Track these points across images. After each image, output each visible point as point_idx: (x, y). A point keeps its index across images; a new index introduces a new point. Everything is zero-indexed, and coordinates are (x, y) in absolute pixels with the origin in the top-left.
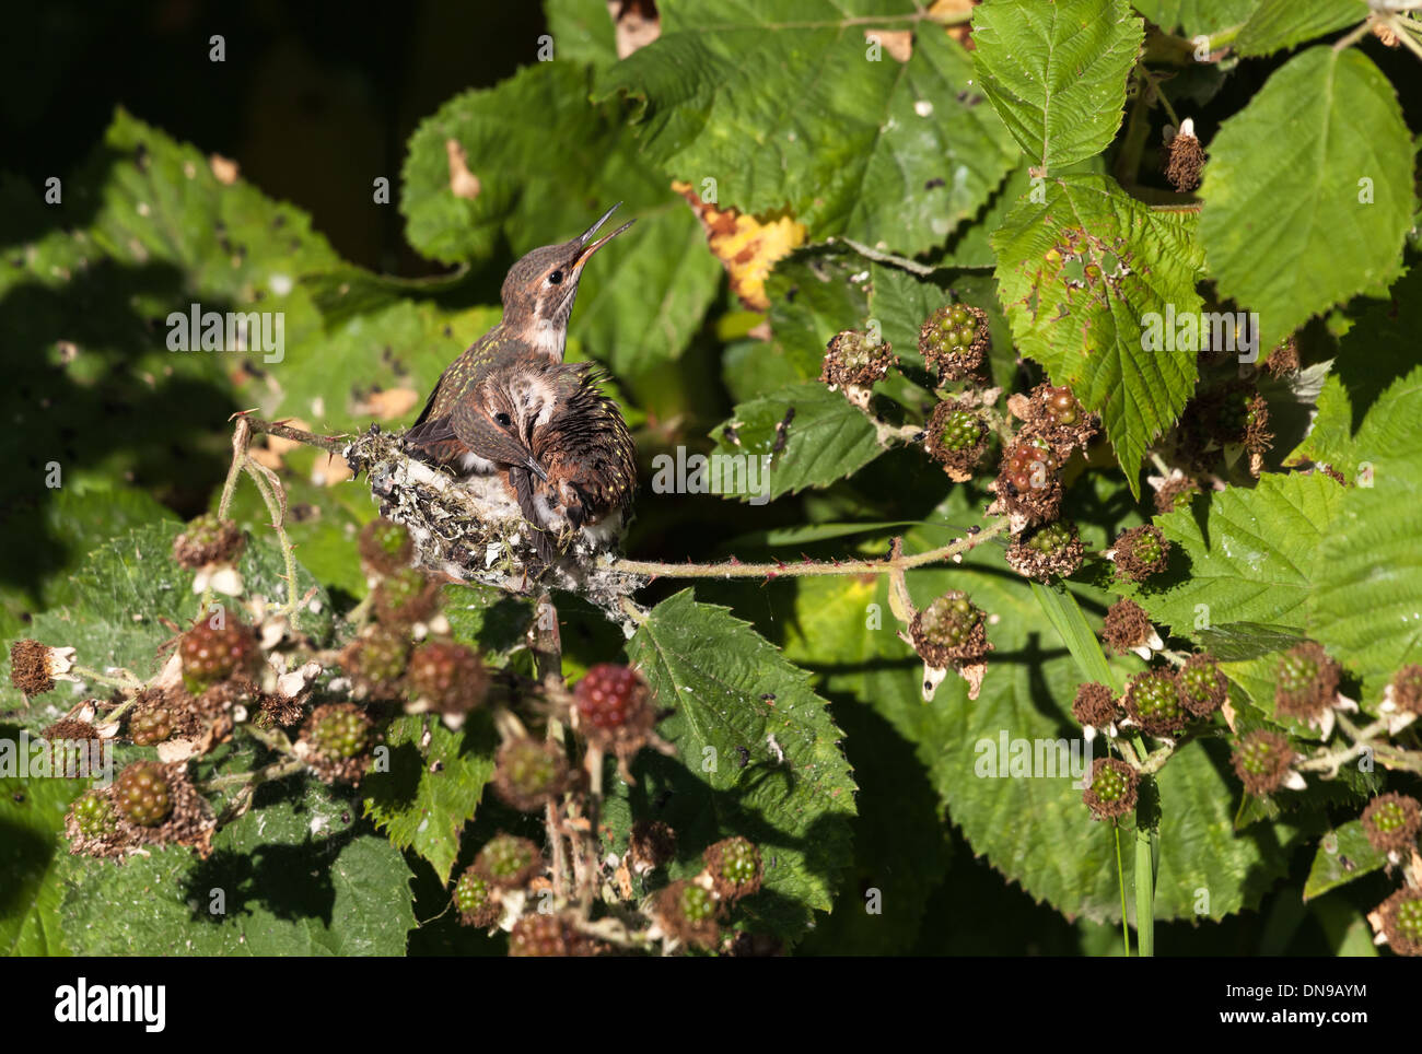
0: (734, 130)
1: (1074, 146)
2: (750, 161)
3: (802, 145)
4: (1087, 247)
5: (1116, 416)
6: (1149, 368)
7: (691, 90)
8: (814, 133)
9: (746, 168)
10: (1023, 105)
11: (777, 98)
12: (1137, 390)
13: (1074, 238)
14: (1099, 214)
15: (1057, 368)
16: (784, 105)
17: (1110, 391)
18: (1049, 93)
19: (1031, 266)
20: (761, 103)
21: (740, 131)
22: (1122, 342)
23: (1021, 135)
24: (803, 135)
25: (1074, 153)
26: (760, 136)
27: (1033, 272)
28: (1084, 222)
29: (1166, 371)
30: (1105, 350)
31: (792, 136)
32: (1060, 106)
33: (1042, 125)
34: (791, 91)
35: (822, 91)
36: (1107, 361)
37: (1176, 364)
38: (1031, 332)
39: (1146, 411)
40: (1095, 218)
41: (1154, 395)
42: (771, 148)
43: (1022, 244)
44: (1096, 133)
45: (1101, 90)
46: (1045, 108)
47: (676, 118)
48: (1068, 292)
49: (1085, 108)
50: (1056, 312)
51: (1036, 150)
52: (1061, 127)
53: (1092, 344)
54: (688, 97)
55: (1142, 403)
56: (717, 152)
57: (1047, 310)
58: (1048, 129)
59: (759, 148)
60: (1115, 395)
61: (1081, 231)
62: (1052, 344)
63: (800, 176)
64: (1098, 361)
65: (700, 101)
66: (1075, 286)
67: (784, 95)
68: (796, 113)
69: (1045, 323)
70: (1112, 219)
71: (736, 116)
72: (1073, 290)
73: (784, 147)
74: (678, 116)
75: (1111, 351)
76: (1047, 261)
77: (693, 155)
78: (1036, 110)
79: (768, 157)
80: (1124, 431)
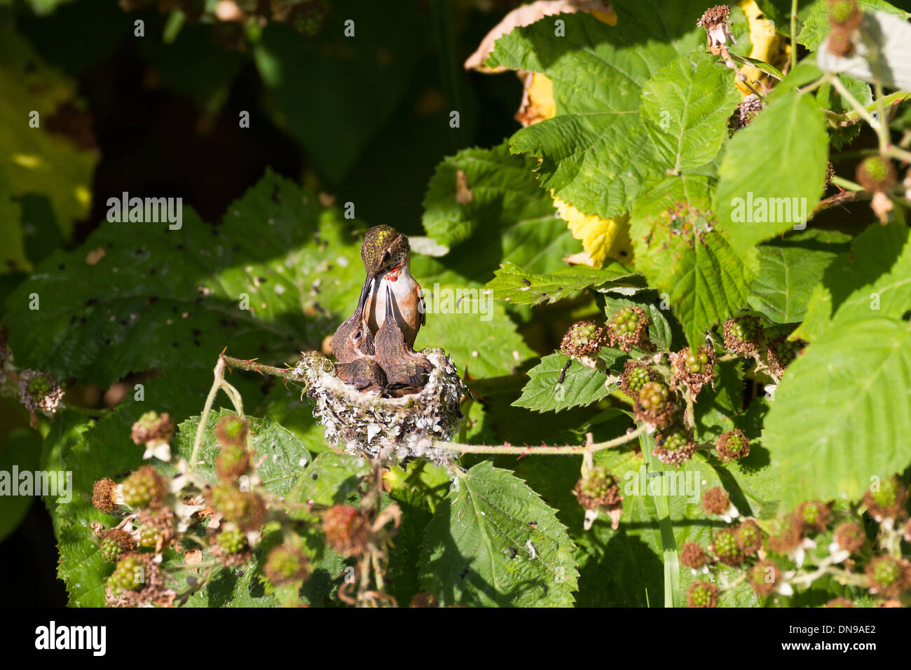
0: (596, 172)
1: (694, 159)
2: (606, 190)
3: (636, 179)
4: (688, 213)
5: (687, 310)
6: (715, 286)
7: (570, 150)
8: (643, 172)
9: (604, 193)
10: (667, 135)
11: (622, 155)
12: (704, 296)
13: (681, 207)
14: (699, 196)
15: (654, 278)
16: (626, 158)
17: (685, 295)
18: (682, 129)
19: (651, 219)
20: (612, 157)
21: (601, 173)
22: (698, 267)
23: (664, 151)
24: (636, 173)
25: (694, 163)
26: (611, 176)
27: (652, 222)
28: (689, 200)
29: (728, 289)
30: (686, 271)
31: (630, 175)
32: (688, 137)
33: (677, 146)
34: (629, 150)
35: (648, 149)
36: (687, 277)
37: (735, 286)
38: (644, 256)
39: (709, 309)
40: (696, 198)
41: (717, 302)
42: (618, 182)
43: (650, 207)
44: (707, 152)
45: (713, 128)
46: (679, 137)
47: (561, 168)
48: (671, 236)
49: (703, 138)
50: (660, 246)
51: (672, 160)
52: (687, 148)
53: (679, 267)
54: (568, 155)
55: (707, 304)
56: (586, 185)
57: (656, 244)
58: (680, 148)
59: (611, 182)
60: (689, 298)
61: (687, 203)
62: (655, 264)
63: (635, 196)
64: (680, 277)
65: (576, 157)
66: (675, 233)
67: (626, 152)
68: (633, 162)
69: (653, 251)
70: (706, 199)
71: (597, 165)
72: (673, 235)
73: (626, 181)
74: (562, 166)
75: (690, 273)
76: (661, 218)
77: (573, 188)
78: (673, 137)
79: (616, 186)
80: (692, 318)
